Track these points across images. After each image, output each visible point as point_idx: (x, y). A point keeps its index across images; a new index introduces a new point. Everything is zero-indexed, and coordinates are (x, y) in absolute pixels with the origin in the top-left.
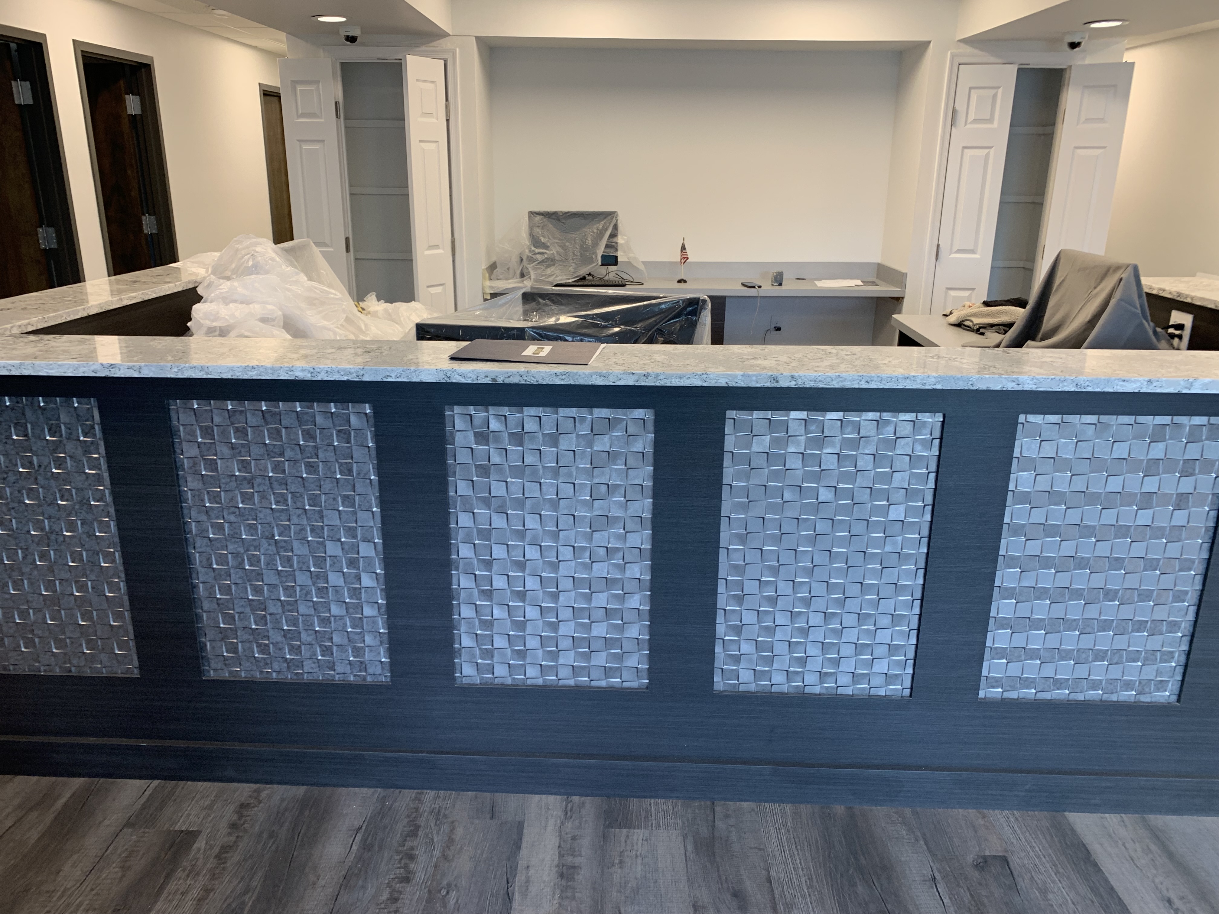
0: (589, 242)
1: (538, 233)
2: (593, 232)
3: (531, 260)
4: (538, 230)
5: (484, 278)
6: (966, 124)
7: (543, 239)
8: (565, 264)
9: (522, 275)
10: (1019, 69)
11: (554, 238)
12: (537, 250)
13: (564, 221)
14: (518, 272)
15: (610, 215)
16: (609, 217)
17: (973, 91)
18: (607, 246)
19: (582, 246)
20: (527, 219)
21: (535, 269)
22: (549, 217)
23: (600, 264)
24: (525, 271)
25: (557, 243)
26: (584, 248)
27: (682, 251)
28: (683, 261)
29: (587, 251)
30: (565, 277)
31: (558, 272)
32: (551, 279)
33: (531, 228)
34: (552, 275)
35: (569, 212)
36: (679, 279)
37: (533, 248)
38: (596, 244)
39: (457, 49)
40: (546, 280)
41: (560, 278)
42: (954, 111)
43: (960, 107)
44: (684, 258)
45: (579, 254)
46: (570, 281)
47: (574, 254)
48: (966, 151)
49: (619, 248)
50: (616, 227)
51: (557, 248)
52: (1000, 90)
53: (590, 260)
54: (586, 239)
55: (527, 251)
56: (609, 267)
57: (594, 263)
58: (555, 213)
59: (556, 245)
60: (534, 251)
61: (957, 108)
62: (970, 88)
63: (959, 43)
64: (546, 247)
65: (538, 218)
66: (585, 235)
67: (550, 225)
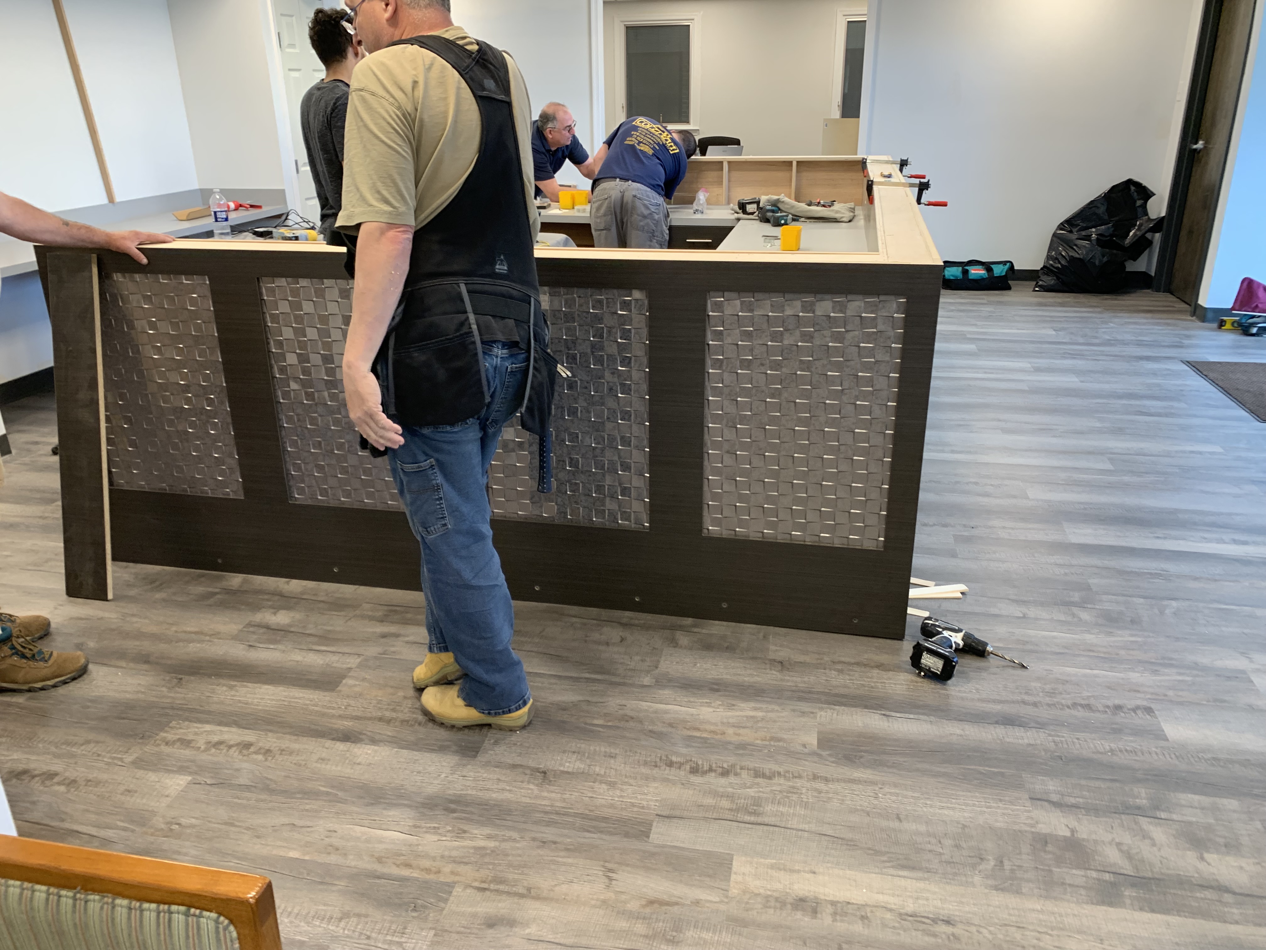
42: (279, 35)
48: (290, 73)
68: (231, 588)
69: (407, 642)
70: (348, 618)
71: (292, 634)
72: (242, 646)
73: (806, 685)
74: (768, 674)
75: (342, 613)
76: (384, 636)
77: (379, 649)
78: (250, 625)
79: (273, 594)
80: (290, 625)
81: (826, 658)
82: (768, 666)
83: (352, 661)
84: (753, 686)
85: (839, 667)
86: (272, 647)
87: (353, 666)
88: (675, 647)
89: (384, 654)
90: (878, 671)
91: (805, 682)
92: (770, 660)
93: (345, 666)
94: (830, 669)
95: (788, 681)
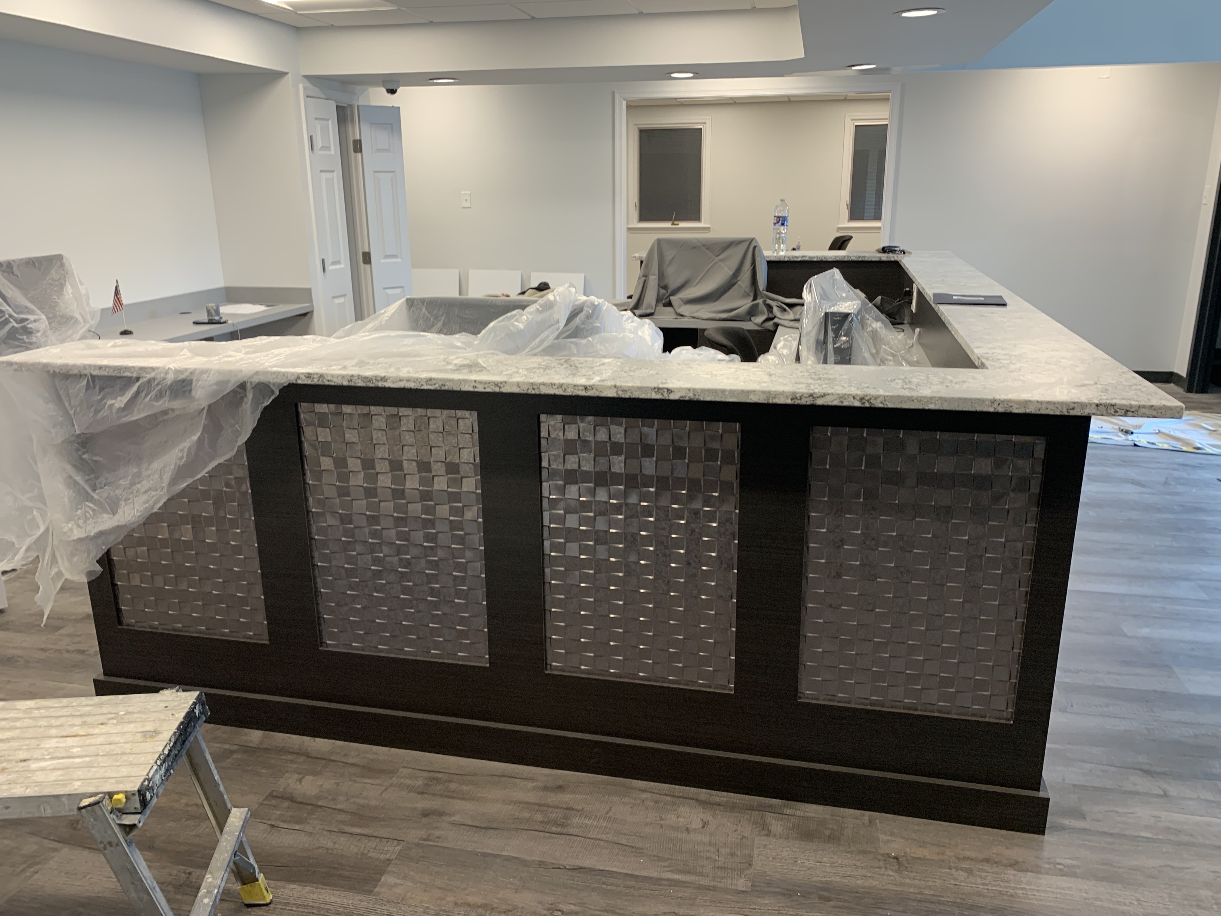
6: (318, 151)
10: (336, 105)
17: (316, 122)
42: (310, 139)
43: (313, 134)
48: (322, 174)
52: (330, 122)
61: (311, 136)
62: (315, 119)
63: (303, 78)
68: (251, 745)
69: (454, 824)
70: (384, 788)
71: (320, 810)
72: (262, 827)
73: (932, 892)
74: (883, 875)
75: (377, 781)
76: (426, 814)
77: (423, 833)
78: (272, 796)
79: (298, 753)
80: (318, 798)
81: (949, 853)
82: (882, 864)
83: (391, 849)
84: (870, 893)
85: (966, 865)
86: (297, 827)
87: (393, 857)
88: (767, 835)
89: (429, 840)
90: (1013, 872)
91: (930, 888)
92: (883, 855)
93: (383, 857)
94: (957, 869)
95: (910, 886)
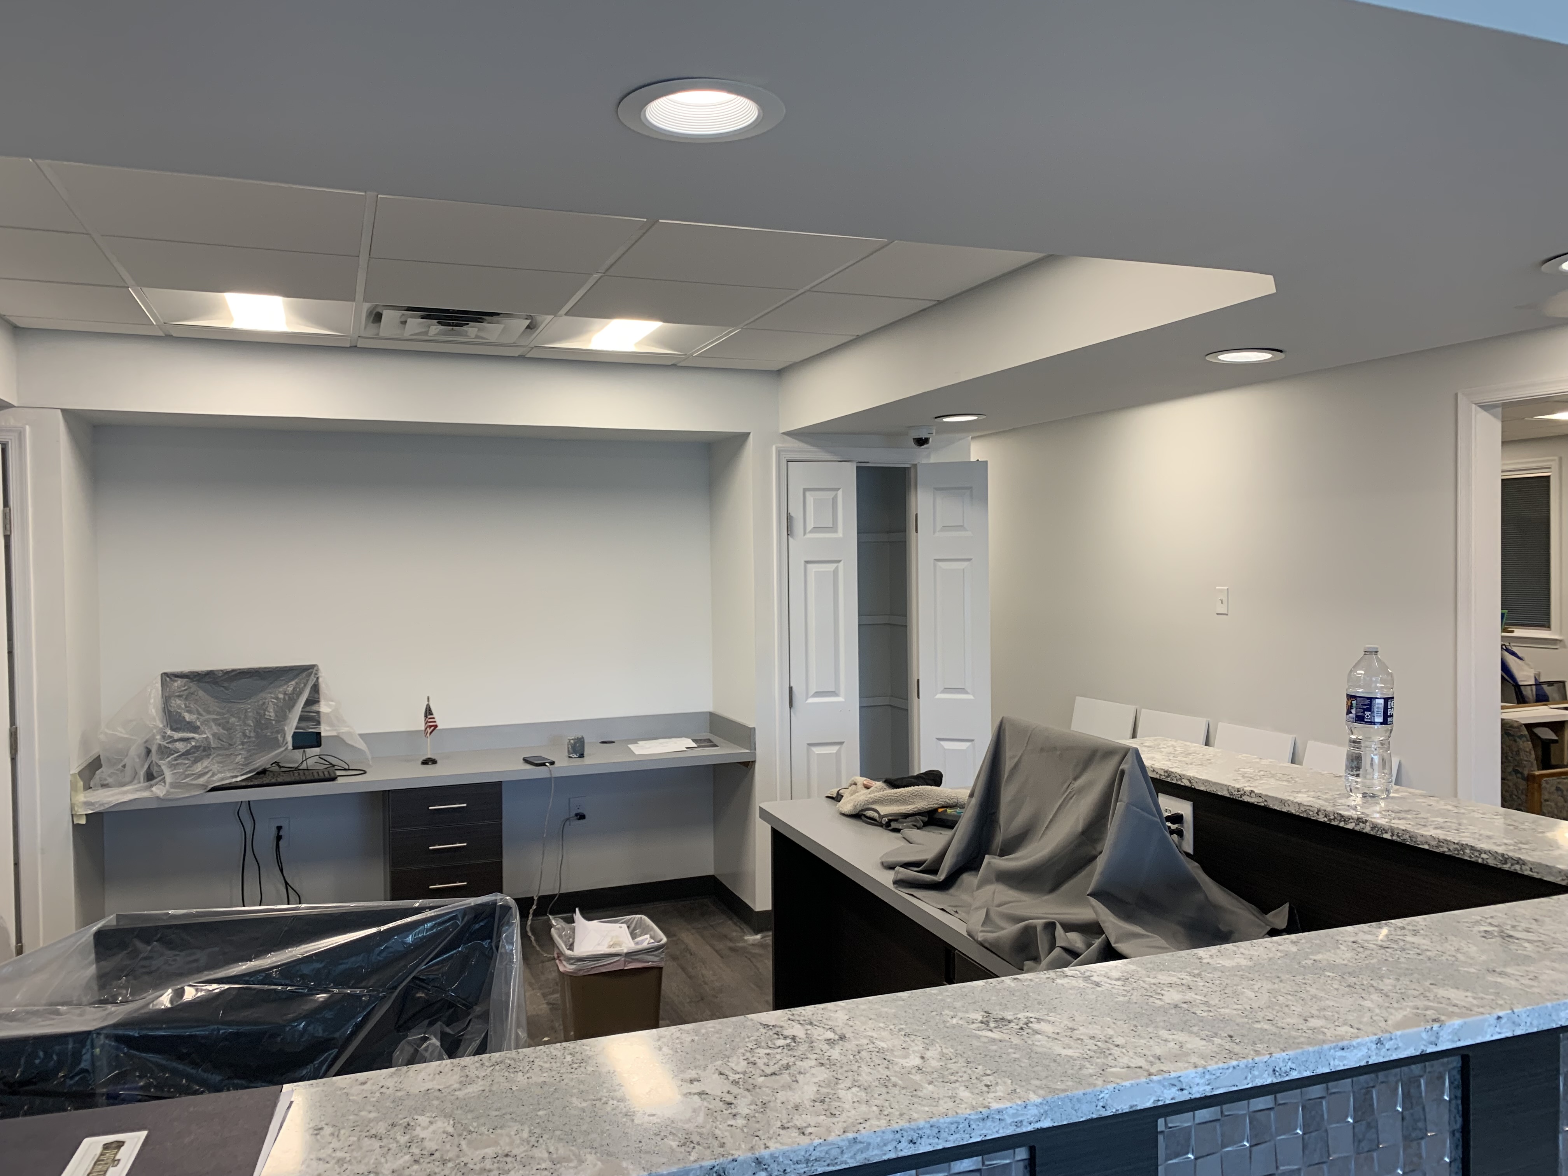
0: (271, 713)
1: (179, 707)
2: (277, 698)
3: (164, 752)
4: (178, 702)
5: (74, 788)
6: (805, 534)
7: (188, 717)
8: (228, 752)
9: (150, 776)
10: (857, 467)
11: (209, 712)
12: (177, 735)
13: (226, 684)
14: (142, 773)
15: (308, 671)
16: (305, 674)
17: (808, 494)
18: (302, 719)
19: (258, 723)
20: (159, 685)
21: (172, 766)
22: (199, 681)
23: (290, 747)
24: (155, 770)
25: (214, 720)
26: (261, 723)
27: (426, 716)
28: (429, 730)
29: (267, 728)
30: (229, 775)
31: (215, 767)
32: (202, 781)
33: (166, 700)
34: (206, 773)
35: (233, 671)
36: (425, 758)
37: (169, 732)
38: (282, 717)
39: (27, 428)
40: (195, 782)
41: (220, 776)
42: (789, 518)
43: (796, 512)
44: (431, 726)
45: (252, 734)
46: (239, 779)
47: (245, 735)
48: (809, 566)
49: (322, 720)
50: (316, 688)
51: (214, 727)
52: (840, 493)
53: (275, 744)
54: (265, 710)
55: (158, 737)
56: (307, 750)
57: (280, 747)
58: (210, 674)
59: (213, 724)
60: (170, 737)
61: (792, 514)
62: (805, 490)
63: (785, 437)
64: (195, 729)
65: (179, 682)
66: (264, 703)
67: (201, 693)
